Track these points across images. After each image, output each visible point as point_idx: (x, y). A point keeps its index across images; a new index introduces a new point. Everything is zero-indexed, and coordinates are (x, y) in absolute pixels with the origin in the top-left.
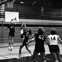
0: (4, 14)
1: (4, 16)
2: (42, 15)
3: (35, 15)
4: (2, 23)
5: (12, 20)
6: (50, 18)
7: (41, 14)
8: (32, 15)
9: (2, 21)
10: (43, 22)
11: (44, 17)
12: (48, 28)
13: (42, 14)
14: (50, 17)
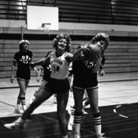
0: (26, 11)
1: (26, 15)
2: (113, 14)
3: (96, 13)
4: (20, 32)
5: (43, 25)
6: (129, 21)
7: (110, 10)
8: (89, 13)
9: (22, 28)
10: (115, 30)
11: (116, 18)
12: (126, 43)
13: (113, 10)
14: (129, 17)
